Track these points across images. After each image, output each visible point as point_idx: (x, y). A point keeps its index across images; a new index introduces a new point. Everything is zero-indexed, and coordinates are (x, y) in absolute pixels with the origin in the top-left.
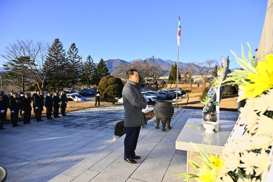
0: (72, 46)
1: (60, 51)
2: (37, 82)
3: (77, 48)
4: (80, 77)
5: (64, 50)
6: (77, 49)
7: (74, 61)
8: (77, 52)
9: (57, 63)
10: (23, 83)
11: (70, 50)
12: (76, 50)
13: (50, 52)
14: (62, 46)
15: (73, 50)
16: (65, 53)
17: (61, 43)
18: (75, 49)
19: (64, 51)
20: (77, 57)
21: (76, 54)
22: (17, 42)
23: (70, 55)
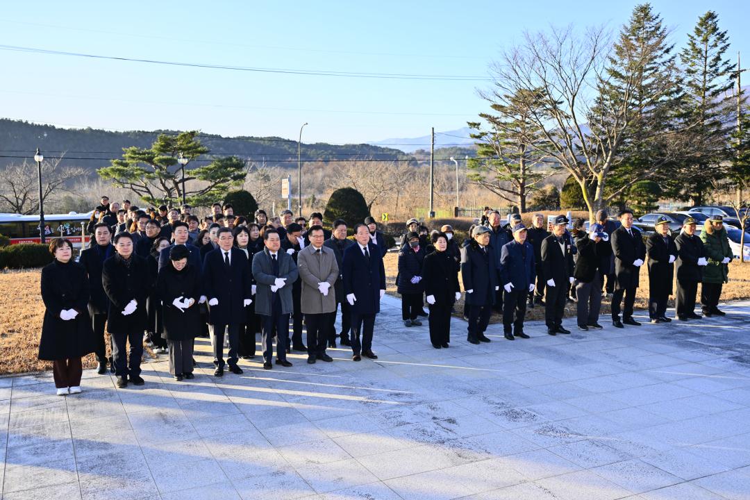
0: (701, 25)
1: (654, 54)
2: (581, 179)
3: (721, 30)
4: (728, 155)
5: (668, 46)
6: (723, 36)
7: (708, 89)
8: (724, 49)
9: (637, 103)
10: (521, 181)
11: (694, 45)
12: (719, 39)
13: (614, 62)
14: (661, 30)
15: (706, 40)
16: (673, 58)
17: (657, 21)
18: (712, 39)
19: (667, 51)
20: (721, 70)
21: (718, 59)
22: (525, 42)
23: (690, 63)
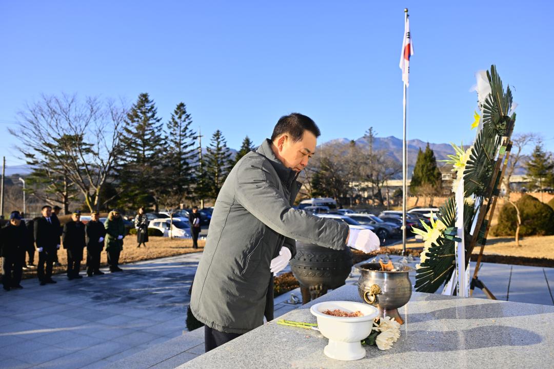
0: (177, 109)
1: (151, 122)
3: (188, 113)
4: (194, 181)
5: (159, 118)
6: (189, 116)
7: (182, 144)
8: (189, 123)
9: (142, 149)
10: (65, 194)
11: (173, 119)
12: (187, 118)
13: (128, 124)
14: (155, 108)
15: (180, 117)
16: (162, 125)
17: (153, 103)
18: (183, 117)
19: (158, 121)
20: (188, 135)
21: (186, 128)
23: (172, 129)
